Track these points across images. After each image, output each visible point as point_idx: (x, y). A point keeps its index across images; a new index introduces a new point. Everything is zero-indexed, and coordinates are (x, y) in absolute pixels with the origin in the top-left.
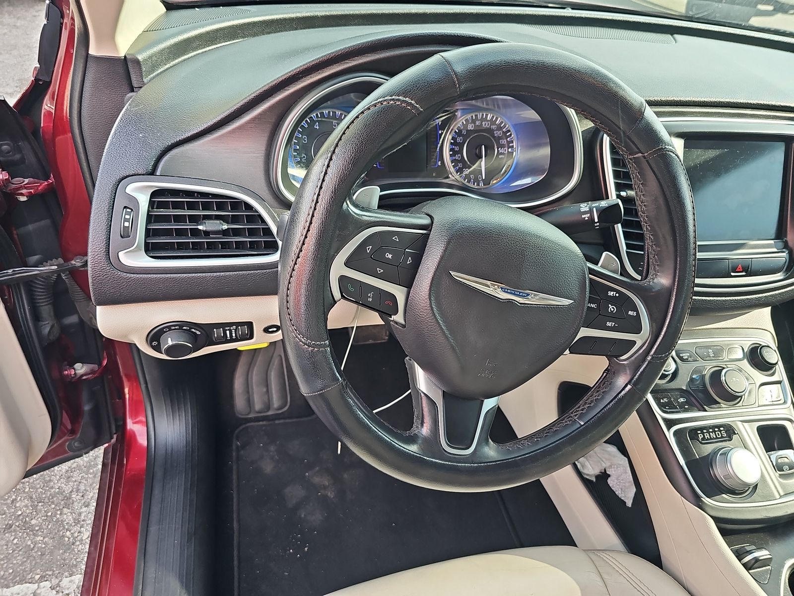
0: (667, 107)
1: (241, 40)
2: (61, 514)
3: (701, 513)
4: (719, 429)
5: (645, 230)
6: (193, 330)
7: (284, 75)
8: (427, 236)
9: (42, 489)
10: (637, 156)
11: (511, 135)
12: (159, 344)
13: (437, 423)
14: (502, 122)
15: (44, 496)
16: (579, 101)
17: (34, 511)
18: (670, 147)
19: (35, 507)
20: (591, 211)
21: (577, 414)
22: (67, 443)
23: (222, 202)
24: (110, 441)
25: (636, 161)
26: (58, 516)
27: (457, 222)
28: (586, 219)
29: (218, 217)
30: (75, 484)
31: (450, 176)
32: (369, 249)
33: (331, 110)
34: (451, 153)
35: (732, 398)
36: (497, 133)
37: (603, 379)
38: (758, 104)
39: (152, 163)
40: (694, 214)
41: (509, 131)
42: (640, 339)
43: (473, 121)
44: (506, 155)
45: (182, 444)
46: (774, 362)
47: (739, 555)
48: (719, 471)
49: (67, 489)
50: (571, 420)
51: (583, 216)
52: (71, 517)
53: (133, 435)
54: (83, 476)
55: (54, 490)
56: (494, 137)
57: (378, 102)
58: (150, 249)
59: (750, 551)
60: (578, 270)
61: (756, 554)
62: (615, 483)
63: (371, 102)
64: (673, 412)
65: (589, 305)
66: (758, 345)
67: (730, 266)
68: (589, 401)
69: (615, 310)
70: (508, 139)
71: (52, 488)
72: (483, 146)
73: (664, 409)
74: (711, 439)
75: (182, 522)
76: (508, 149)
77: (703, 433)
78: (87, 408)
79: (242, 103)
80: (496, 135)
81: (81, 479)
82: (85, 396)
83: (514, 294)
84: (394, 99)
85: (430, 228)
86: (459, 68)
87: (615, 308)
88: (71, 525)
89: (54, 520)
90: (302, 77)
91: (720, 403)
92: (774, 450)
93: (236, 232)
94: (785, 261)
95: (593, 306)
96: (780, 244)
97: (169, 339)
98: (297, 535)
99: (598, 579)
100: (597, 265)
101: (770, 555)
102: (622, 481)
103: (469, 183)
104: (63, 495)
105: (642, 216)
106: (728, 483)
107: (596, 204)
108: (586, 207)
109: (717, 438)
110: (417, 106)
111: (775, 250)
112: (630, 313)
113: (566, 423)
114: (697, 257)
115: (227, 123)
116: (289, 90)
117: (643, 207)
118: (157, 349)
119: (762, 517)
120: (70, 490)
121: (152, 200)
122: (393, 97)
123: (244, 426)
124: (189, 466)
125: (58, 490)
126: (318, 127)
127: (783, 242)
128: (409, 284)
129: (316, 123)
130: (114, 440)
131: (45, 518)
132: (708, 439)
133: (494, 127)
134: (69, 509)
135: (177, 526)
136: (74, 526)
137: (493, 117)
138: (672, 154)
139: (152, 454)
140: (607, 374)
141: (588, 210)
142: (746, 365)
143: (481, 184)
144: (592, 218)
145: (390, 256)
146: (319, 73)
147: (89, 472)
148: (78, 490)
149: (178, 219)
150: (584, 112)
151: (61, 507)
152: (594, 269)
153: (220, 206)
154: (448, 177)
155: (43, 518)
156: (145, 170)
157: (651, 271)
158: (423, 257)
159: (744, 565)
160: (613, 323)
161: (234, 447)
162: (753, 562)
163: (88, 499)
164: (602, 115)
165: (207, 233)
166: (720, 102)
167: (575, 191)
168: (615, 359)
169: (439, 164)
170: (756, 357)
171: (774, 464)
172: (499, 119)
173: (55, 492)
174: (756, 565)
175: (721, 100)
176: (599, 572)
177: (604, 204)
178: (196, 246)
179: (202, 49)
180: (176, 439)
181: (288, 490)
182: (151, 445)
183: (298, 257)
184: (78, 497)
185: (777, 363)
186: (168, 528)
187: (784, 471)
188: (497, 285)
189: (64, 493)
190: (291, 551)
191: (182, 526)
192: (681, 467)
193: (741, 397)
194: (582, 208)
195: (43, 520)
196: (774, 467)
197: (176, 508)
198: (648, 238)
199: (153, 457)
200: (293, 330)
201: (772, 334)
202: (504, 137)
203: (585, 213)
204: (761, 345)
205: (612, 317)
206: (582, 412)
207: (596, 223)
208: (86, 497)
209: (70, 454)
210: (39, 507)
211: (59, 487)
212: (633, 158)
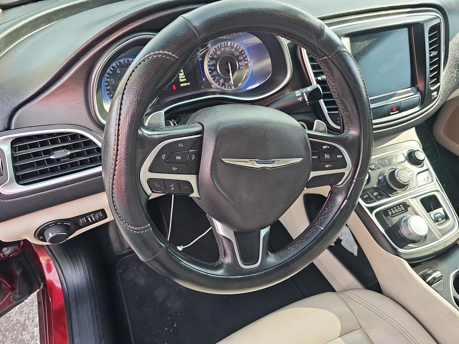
0: (335, 19)
1: (56, 22)
2: (21, 336)
3: (398, 259)
4: (399, 206)
5: (338, 103)
6: (65, 223)
7: (83, 45)
8: (201, 138)
9: (6, 323)
10: (324, 58)
11: (245, 53)
12: (44, 237)
13: (234, 252)
14: (237, 46)
15: (8, 327)
16: (281, 30)
17: (4, 337)
18: (344, 49)
19: (4, 335)
20: (302, 95)
21: (318, 224)
22: (11, 297)
23: (64, 137)
24: (40, 288)
25: (325, 61)
26: (20, 337)
27: (219, 124)
28: (301, 100)
29: (63, 148)
30: (26, 315)
31: (212, 86)
32: (163, 157)
33: (126, 59)
34: (210, 71)
35: (403, 186)
36: (236, 54)
37: (330, 198)
38: (388, 7)
39: (7, 122)
40: (365, 88)
41: (243, 51)
42: (347, 171)
43: (220, 49)
44: (244, 66)
45: (84, 282)
46: (422, 159)
47: (424, 277)
48: (404, 232)
49: (22, 319)
50: (315, 228)
51: (298, 99)
52: (28, 336)
53: (52, 284)
54: (30, 309)
55: (13, 322)
56: (235, 56)
57: (146, 58)
58: (19, 179)
59: (430, 274)
60: (302, 138)
61: (434, 275)
62: (345, 244)
63: (141, 59)
64: (372, 202)
65: (313, 157)
66: (412, 151)
67: (389, 109)
68: (323, 214)
69: (329, 157)
70: (244, 56)
71: (12, 321)
72: (229, 64)
73: (367, 202)
74: (396, 213)
75: (94, 332)
76: (245, 62)
77: (391, 211)
78: (18, 273)
79: (59, 69)
80: (235, 55)
81: (29, 311)
82: (15, 266)
83: (265, 163)
84: (156, 54)
85: (203, 132)
86: (196, 24)
87: (329, 156)
88: (29, 341)
89: (18, 340)
90: (96, 44)
91: (397, 191)
92: (432, 210)
93: (79, 155)
94: (419, 99)
95: (315, 157)
96: (414, 89)
97: (50, 233)
98: (168, 318)
99: (348, 310)
100: (312, 130)
101: (441, 273)
102: (349, 242)
103: (225, 88)
104: (20, 323)
105: (334, 95)
106: (411, 238)
107: (304, 90)
108: (299, 93)
109: (399, 212)
110: (174, 55)
111: (413, 94)
112: (338, 156)
113: (313, 231)
114: (371, 107)
115: (53, 84)
116: (89, 54)
117: (334, 89)
118: (44, 240)
119: (433, 252)
120: (24, 319)
121: (13, 146)
122: (156, 52)
123: (121, 259)
124: (91, 295)
125: (16, 321)
126: (119, 72)
127: (416, 87)
128: (196, 172)
129: (117, 69)
130: (42, 287)
131: (12, 340)
132: (395, 214)
133: (233, 50)
134: (26, 331)
135: (91, 335)
136: (31, 341)
137: (231, 44)
138: (345, 53)
139: (66, 292)
140: (331, 194)
141: (300, 94)
142: (407, 164)
143: (233, 87)
144: (304, 99)
145: (179, 158)
146: (108, 39)
147: (33, 306)
148: (29, 318)
149: (36, 154)
150: (286, 36)
151: (21, 331)
152: (312, 134)
153: (64, 140)
154: (211, 87)
155: (11, 341)
156: (2, 127)
157: (346, 128)
158: (202, 153)
159: (428, 283)
160: (329, 165)
161: (118, 274)
162: (433, 280)
163: (36, 322)
164: (298, 37)
165: (58, 160)
166: (366, 10)
167: (290, 82)
168: (334, 185)
169: (204, 80)
170: (412, 158)
171: (433, 219)
172: (235, 44)
173: (14, 323)
174: (435, 281)
175: (366, 9)
176: (347, 305)
177: (309, 89)
178: (53, 170)
179: (30, 33)
180: (79, 280)
181: (156, 292)
182: (64, 287)
183: (114, 175)
184: (30, 322)
185: (424, 159)
186: (86, 337)
187: (439, 222)
188: (253, 160)
189: (20, 322)
190: (166, 328)
191: (94, 333)
192: (383, 234)
193: (408, 185)
194: (297, 94)
195: (11, 342)
196: (433, 220)
197: (89, 324)
198: (341, 108)
199: (67, 294)
200: (123, 223)
201: (418, 142)
202: (241, 55)
203: (299, 97)
204: (414, 150)
205: (328, 161)
206: (320, 221)
207: (307, 102)
208: (35, 321)
209: (15, 302)
210: (6, 335)
211: (17, 319)
212: (322, 60)
